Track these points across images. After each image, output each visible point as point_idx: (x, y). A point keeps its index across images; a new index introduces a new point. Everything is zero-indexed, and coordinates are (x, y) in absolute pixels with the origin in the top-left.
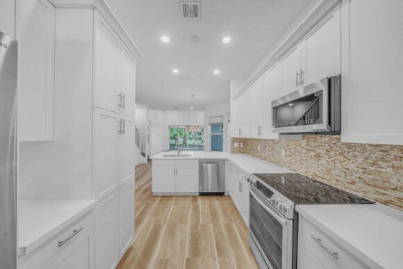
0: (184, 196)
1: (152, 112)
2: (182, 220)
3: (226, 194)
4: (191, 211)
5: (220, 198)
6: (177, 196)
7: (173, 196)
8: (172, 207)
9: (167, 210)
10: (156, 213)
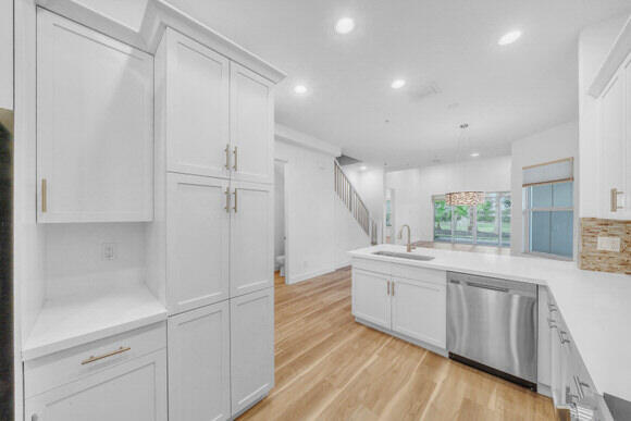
0: (413, 345)
1: (396, 174)
2: (376, 398)
3: (540, 390)
4: (405, 389)
5: (515, 393)
6: (395, 338)
7: (389, 336)
8: (374, 358)
9: (361, 359)
10: (339, 359)
